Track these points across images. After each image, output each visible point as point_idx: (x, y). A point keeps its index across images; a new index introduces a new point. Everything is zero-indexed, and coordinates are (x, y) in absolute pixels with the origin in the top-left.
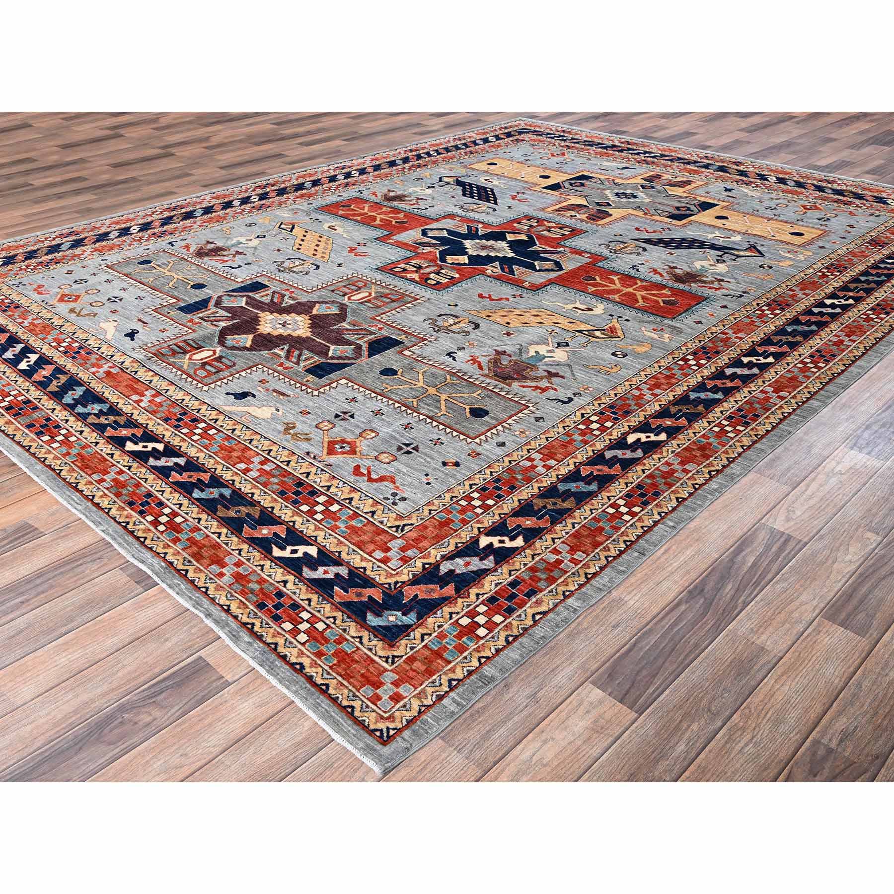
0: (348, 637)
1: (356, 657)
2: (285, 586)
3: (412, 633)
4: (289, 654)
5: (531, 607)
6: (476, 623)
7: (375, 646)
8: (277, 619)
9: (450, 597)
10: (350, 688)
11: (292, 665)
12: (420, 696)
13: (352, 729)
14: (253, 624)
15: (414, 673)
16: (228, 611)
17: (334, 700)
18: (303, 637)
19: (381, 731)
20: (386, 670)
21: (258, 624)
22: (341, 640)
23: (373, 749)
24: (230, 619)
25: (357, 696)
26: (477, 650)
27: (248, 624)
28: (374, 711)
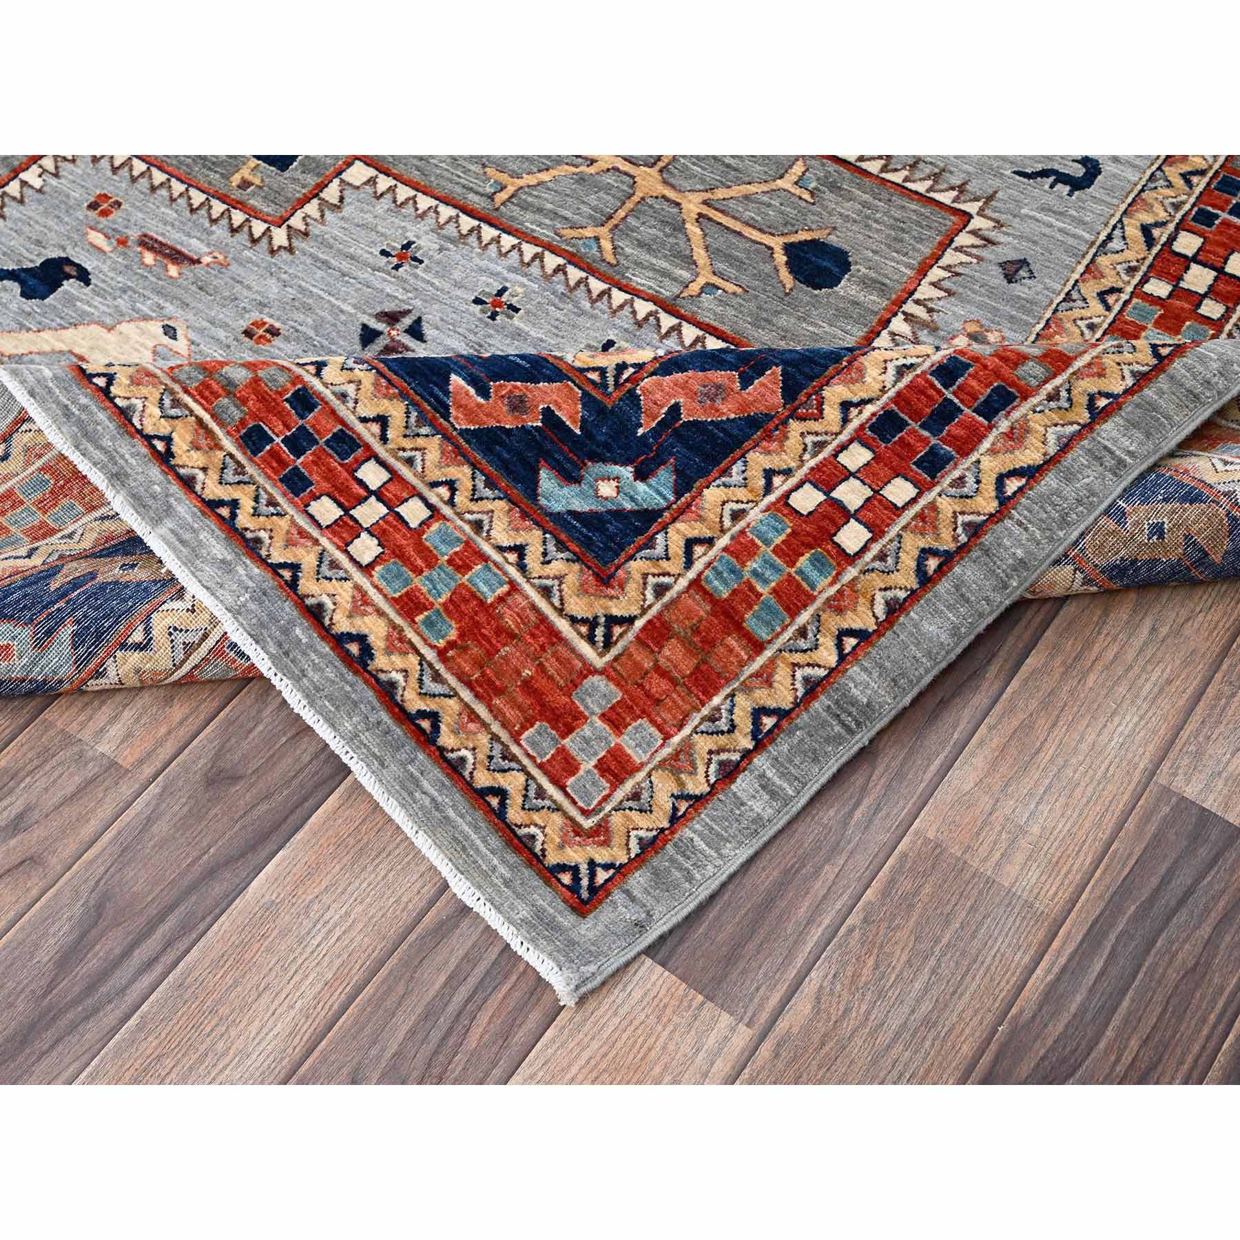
0: (487, 548)
1: (509, 621)
2: (318, 374)
3: (660, 538)
4: (329, 605)
5: (993, 451)
6: (838, 505)
7: (560, 578)
8: (296, 484)
9: (768, 417)
10: (496, 727)
11: (338, 641)
12: (678, 763)
13: (502, 864)
14: (234, 504)
15: (664, 685)
16: (165, 458)
17: (454, 768)
18: (366, 548)
19: (575, 870)
20: (590, 670)
21: (247, 504)
22: (467, 558)
23: (553, 926)
24: (175, 488)
25: (514, 758)
26: (837, 605)
27: (221, 503)
28: (558, 809)
